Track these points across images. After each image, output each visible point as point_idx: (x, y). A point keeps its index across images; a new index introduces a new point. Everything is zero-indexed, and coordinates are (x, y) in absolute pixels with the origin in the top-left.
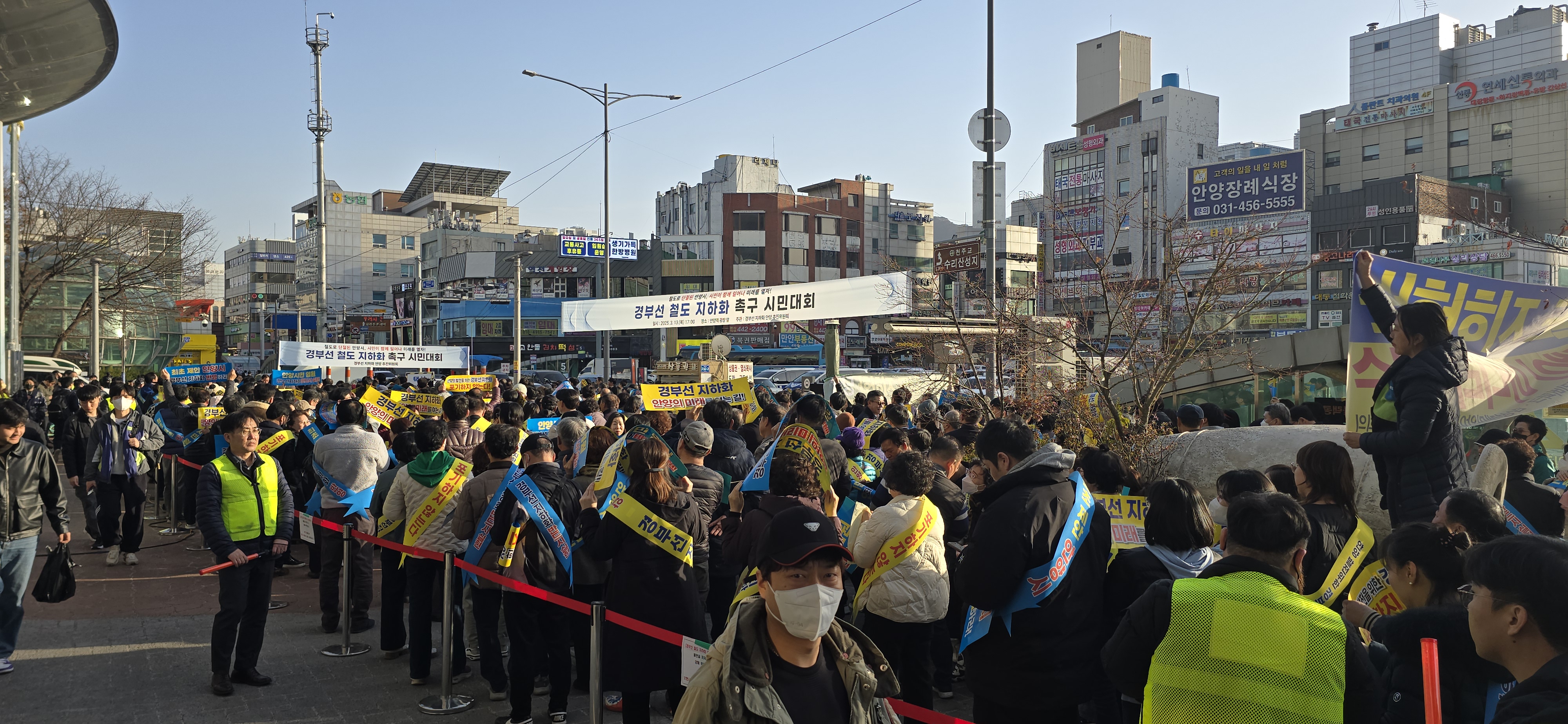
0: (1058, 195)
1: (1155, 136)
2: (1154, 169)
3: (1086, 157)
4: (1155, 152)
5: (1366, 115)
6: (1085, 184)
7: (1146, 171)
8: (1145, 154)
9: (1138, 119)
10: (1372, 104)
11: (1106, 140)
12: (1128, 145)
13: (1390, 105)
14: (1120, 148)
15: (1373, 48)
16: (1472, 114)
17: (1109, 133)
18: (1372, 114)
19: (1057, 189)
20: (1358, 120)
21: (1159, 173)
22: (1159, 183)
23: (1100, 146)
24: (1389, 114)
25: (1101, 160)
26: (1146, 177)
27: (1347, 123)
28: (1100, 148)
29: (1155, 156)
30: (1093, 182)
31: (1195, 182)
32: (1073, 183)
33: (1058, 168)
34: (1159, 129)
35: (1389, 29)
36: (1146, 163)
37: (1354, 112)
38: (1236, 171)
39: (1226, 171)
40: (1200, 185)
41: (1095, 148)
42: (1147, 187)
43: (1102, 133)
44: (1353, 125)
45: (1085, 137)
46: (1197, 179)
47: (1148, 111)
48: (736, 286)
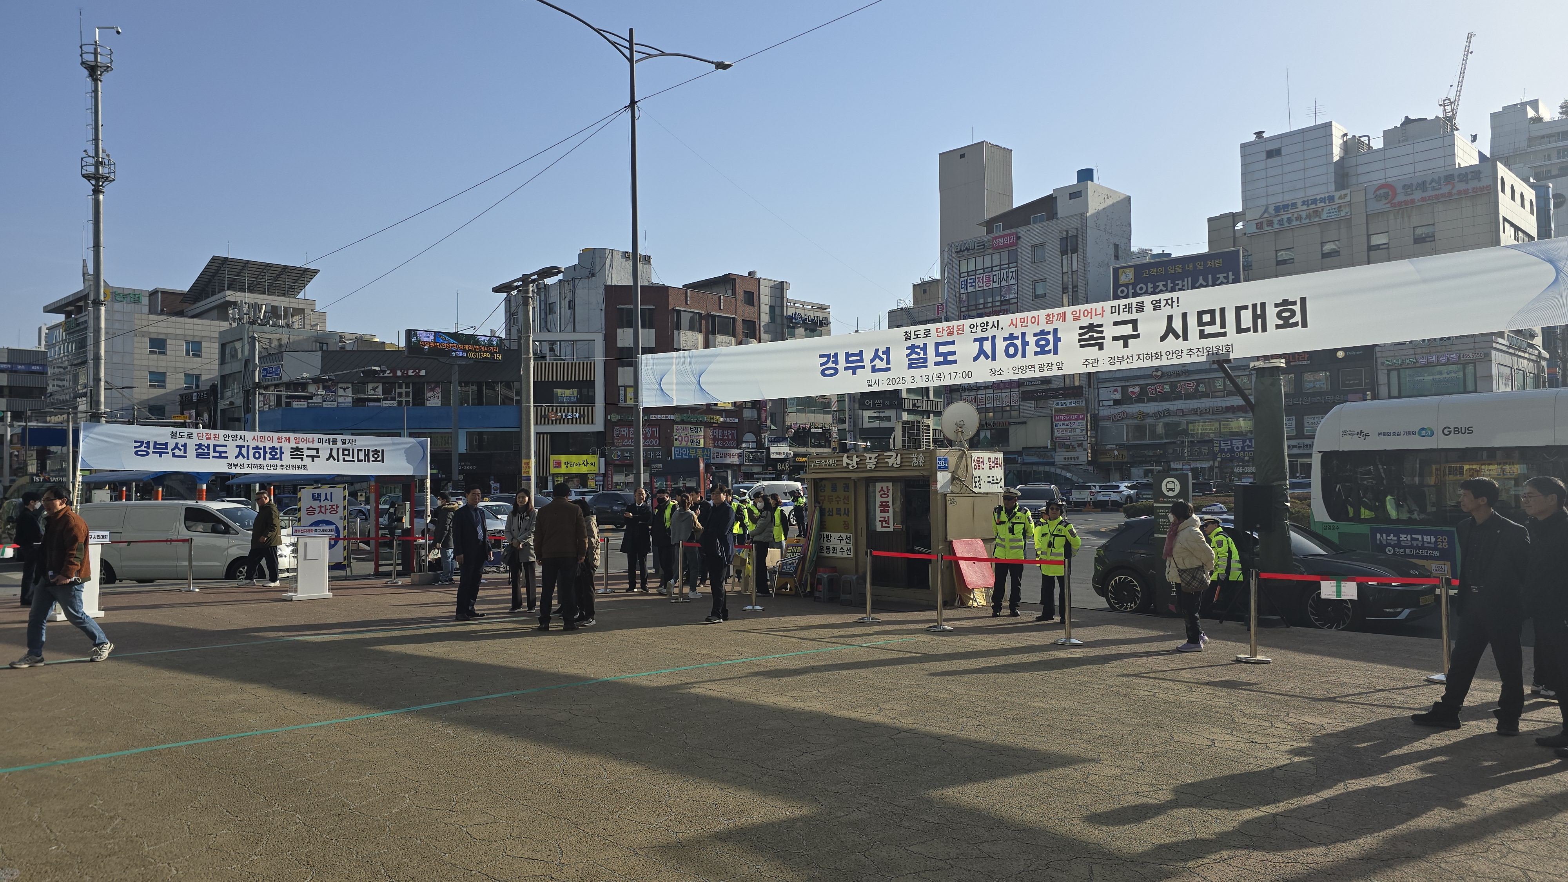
0: (964, 297)
1: (1075, 234)
2: (1075, 268)
3: (996, 257)
4: (1074, 250)
5: (1279, 218)
6: (995, 285)
7: (1065, 270)
8: (1064, 252)
9: (1052, 215)
10: (1286, 207)
11: (1018, 238)
12: (1043, 244)
13: (1305, 207)
14: (1034, 247)
15: (1264, 155)
16: (1392, 217)
17: (1022, 231)
18: (1285, 217)
19: (963, 291)
20: (1270, 223)
21: (1081, 273)
22: (1081, 283)
23: (1012, 245)
24: (1304, 216)
25: (1013, 259)
26: (1065, 277)
27: (1259, 226)
28: (1012, 249)
29: (1075, 256)
30: (1004, 283)
31: (1121, 282)
32: (980, 285)
33: (964, 269)
34: (1079, 226)
35: (1281, 136)
36: (1065, 262)
37: (1266, 215)
38: (1166, 271)
39: (1155, 270)
40: (1126, 285)
41: (1005, 246)
42: (1067, 288)
43: (1014, 230)
44: (1266, 228)
45: (993, 235)
46: (1123, 279)
47: (1064, 208)
48: (621, 392)
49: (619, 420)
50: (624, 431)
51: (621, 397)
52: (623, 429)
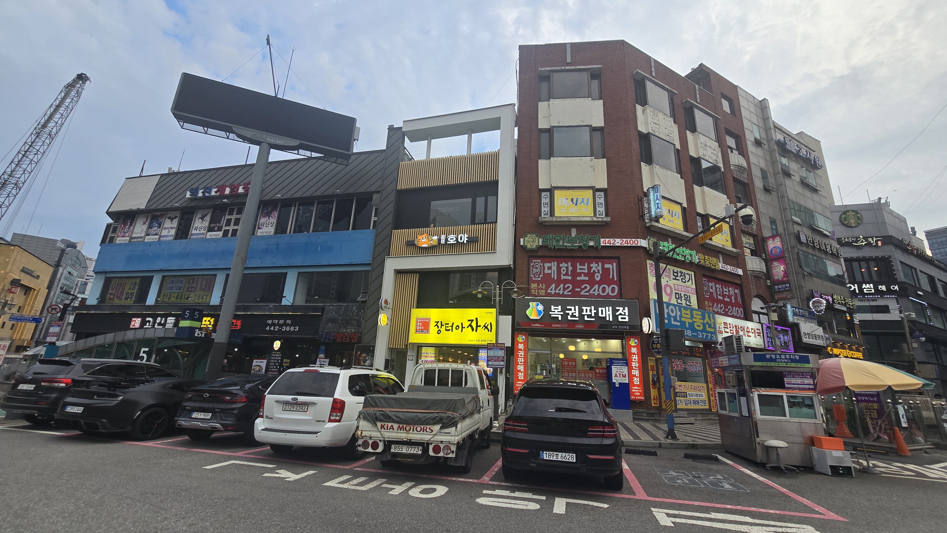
48: (544, 201)
49: (540, 248)
50: (550, 268)
51: (543, 209)
52: (547, 265)
